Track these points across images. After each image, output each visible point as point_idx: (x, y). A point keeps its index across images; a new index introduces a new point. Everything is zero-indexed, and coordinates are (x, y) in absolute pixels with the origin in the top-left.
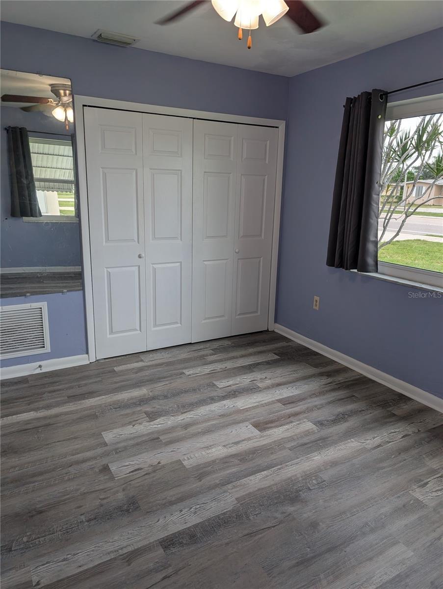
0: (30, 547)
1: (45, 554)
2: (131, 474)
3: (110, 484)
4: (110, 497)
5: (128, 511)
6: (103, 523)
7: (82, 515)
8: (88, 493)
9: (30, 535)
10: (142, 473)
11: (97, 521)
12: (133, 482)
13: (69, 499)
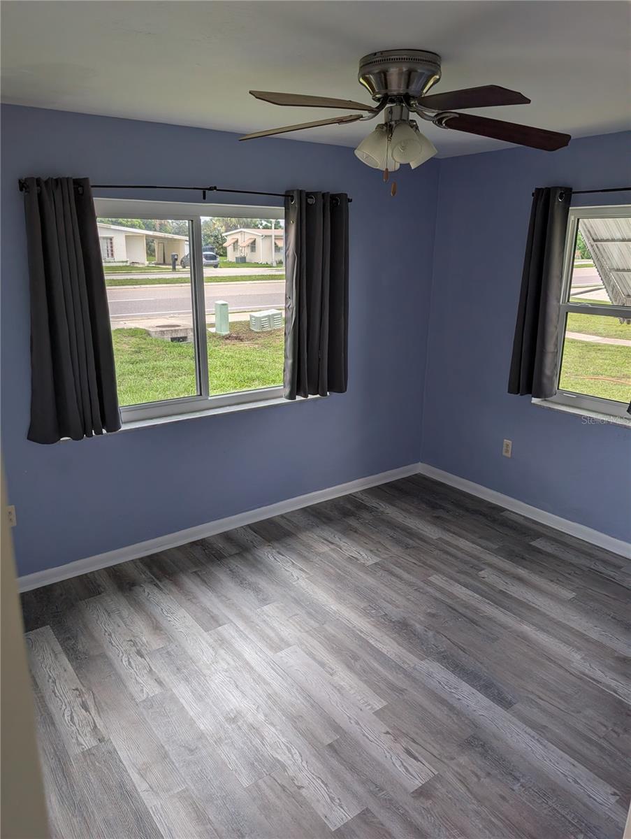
0: (586, 825)
1: (585, 805)
2: (421, 759)
3: (450, 776)
4: (471, 770)
5: (483, 746)
6: (512, 764)
7: (513, 790)
8: (475, 797)
9: (572, 834)
10: (414, 748)
11: (512, 771)
12: (436, 753)
13: (496, 817)
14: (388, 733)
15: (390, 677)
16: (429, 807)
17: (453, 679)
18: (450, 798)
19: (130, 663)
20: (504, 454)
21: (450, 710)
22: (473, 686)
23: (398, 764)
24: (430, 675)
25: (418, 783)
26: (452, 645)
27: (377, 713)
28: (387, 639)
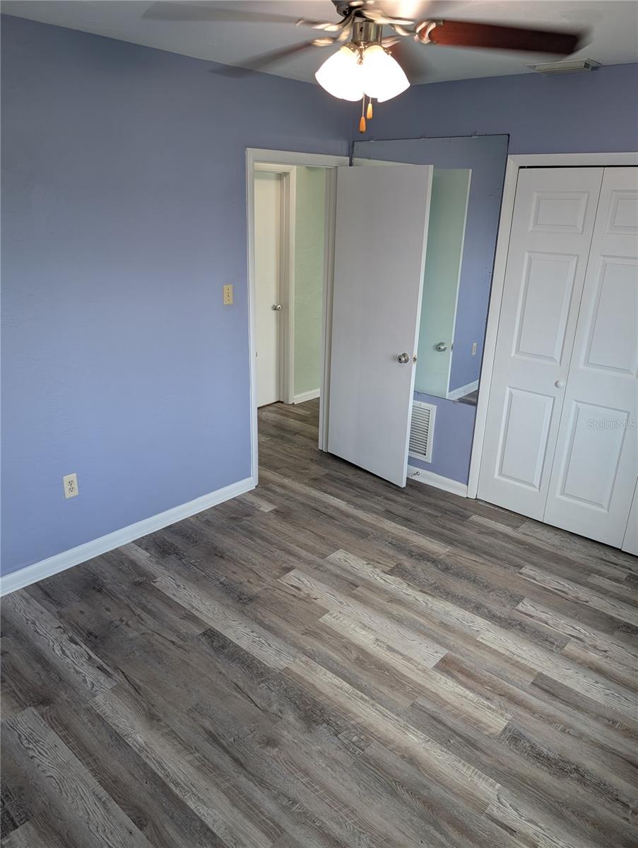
0: (186, 566)
2: (291, 587)
3: (269, 579)
4: (253, 584)
5: (240, 600)
6: (221, 591)
7: (227, 577)
8: (253, 571)
9: (198, 562)
10: (295, 592)
11: (223, 587)
12: (279, 591)
13: (241, 564)
14: (315, 599)
17: (256, 652)
21: (262, 622)
23: (306, 582)
24: (279, 652)
25: (292, 573)
26: (250, 694)
28: (329, 691)
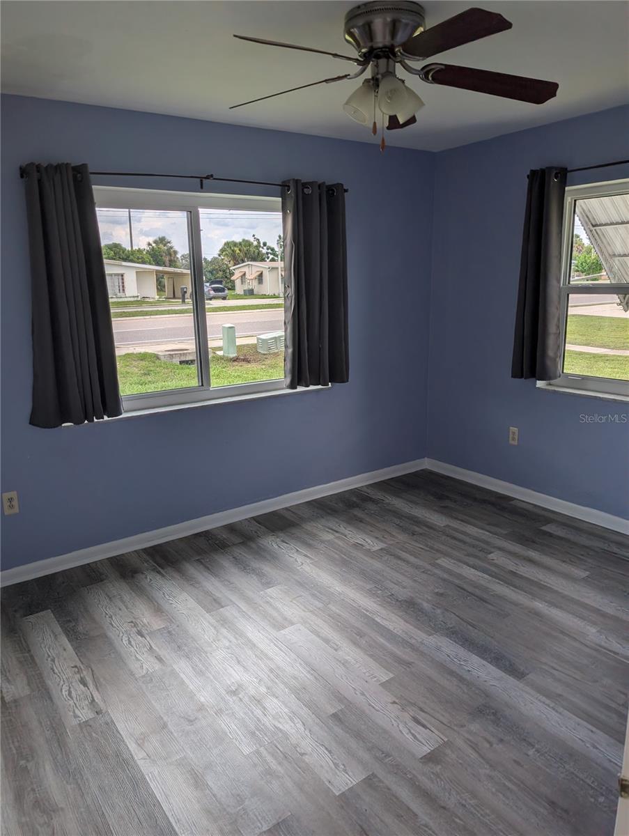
0: (607, 788)
1: (604, 768)
2: (429, 726)
3: (460, 742)
4: (482, 737)
5: (494, 714)
6: (526, 731)
7: (528, 755)
8: (488, 763)
9: (592, 797)
10: (421, 717)
11: (526, 736)
12: (445, 721)
13: (510, 781)
14: (394, 703)
15: (398, 652)
16: (439, 771)
17: (462, 652)
18: (461, 764)
19: (130, 642)
20: (511, 442)
21: (460, 681)
22: (483, 658)
23: (405, 731)
24: (438, 649)
25: (426, 750)
26: (461, 621)
27: (383, 685)
28: (394, 618)
